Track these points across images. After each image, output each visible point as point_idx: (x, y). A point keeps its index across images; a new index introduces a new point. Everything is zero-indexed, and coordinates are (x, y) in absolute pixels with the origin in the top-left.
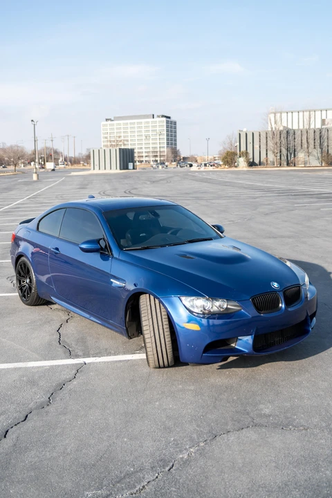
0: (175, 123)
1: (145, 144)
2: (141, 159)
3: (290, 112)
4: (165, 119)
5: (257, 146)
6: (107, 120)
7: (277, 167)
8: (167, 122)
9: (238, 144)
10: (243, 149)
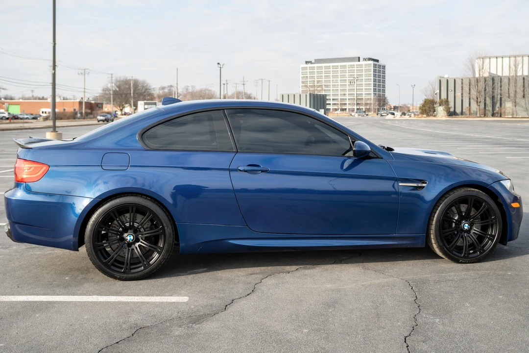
0: (384, 67)
1: (349, 90)
2: (344, 107)
3: (500, 57)
4: (372, 62)
5: (459, 94)
6: (307, 62)
7: (480, 117)
8: (375, 66)
9: (438, 91)
10: (444, 96)
